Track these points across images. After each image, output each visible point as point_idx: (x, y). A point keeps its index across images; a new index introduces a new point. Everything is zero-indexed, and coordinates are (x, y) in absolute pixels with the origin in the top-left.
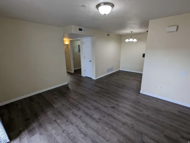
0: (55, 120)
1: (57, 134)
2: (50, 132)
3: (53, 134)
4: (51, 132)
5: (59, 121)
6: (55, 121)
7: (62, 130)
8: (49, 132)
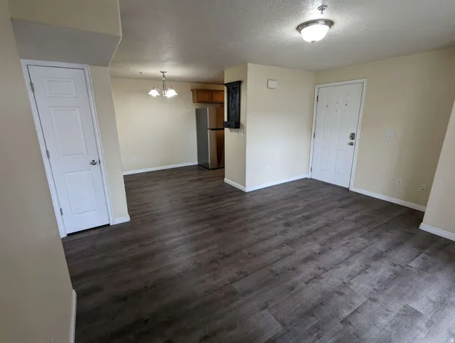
0: (341, 322)
1: (387, 312)
2: (388, 328)
3: (389, 322)
4: (386, 325)
5: (346, 313)
6: (345, 321)
7: (369, 302)
8: (387, 332)
